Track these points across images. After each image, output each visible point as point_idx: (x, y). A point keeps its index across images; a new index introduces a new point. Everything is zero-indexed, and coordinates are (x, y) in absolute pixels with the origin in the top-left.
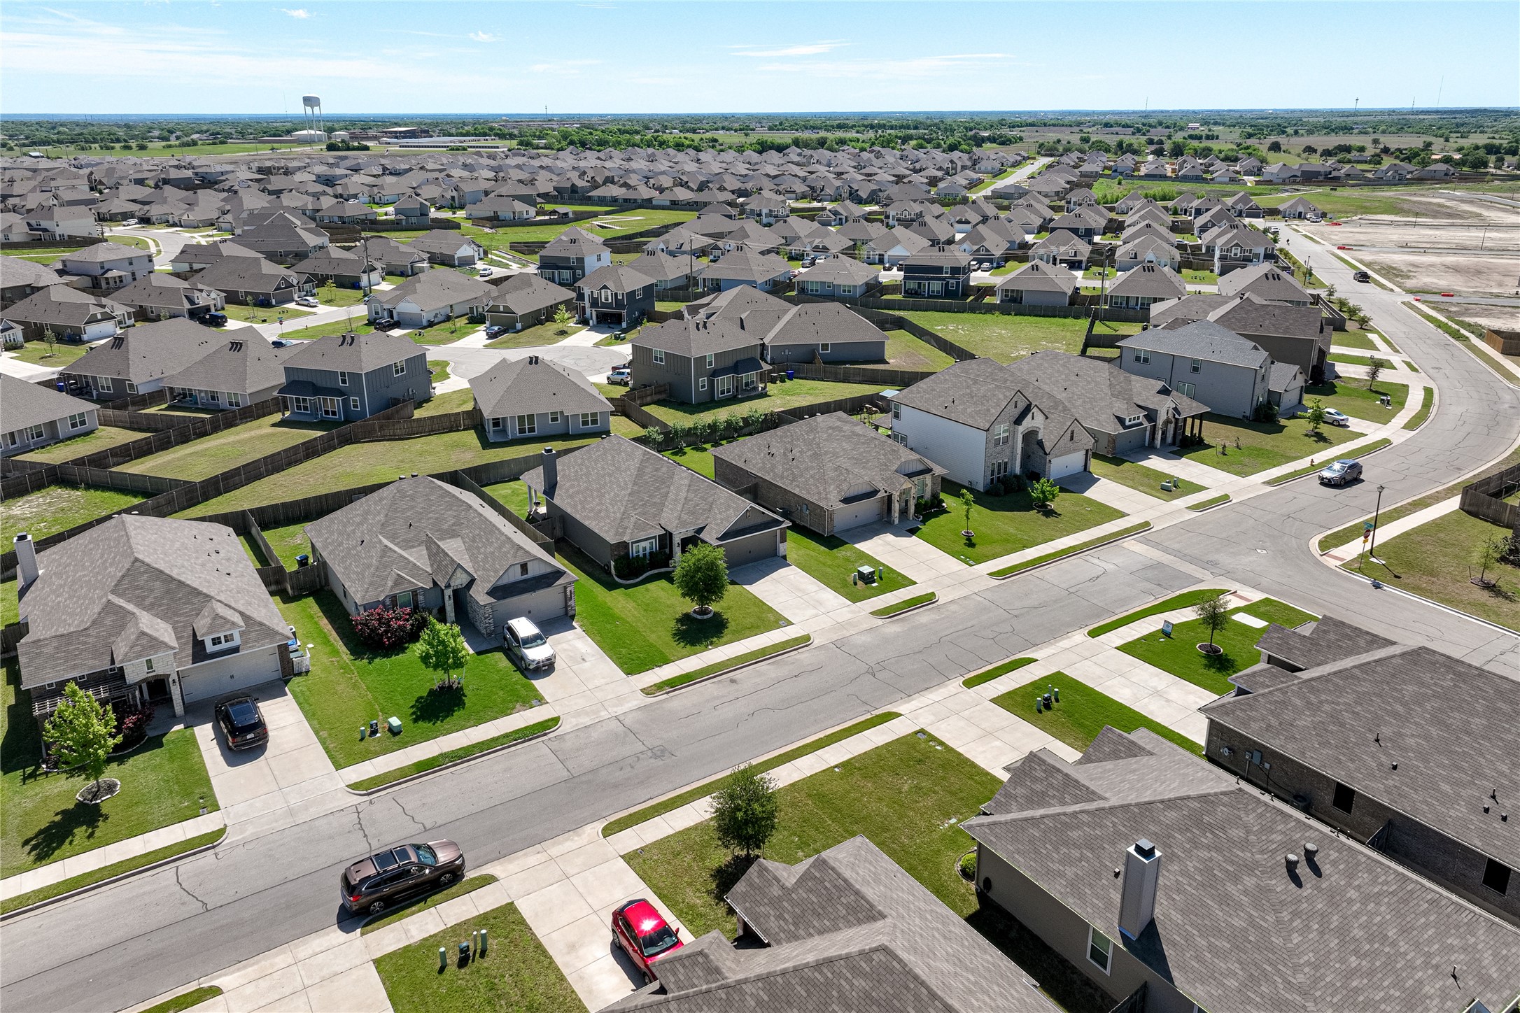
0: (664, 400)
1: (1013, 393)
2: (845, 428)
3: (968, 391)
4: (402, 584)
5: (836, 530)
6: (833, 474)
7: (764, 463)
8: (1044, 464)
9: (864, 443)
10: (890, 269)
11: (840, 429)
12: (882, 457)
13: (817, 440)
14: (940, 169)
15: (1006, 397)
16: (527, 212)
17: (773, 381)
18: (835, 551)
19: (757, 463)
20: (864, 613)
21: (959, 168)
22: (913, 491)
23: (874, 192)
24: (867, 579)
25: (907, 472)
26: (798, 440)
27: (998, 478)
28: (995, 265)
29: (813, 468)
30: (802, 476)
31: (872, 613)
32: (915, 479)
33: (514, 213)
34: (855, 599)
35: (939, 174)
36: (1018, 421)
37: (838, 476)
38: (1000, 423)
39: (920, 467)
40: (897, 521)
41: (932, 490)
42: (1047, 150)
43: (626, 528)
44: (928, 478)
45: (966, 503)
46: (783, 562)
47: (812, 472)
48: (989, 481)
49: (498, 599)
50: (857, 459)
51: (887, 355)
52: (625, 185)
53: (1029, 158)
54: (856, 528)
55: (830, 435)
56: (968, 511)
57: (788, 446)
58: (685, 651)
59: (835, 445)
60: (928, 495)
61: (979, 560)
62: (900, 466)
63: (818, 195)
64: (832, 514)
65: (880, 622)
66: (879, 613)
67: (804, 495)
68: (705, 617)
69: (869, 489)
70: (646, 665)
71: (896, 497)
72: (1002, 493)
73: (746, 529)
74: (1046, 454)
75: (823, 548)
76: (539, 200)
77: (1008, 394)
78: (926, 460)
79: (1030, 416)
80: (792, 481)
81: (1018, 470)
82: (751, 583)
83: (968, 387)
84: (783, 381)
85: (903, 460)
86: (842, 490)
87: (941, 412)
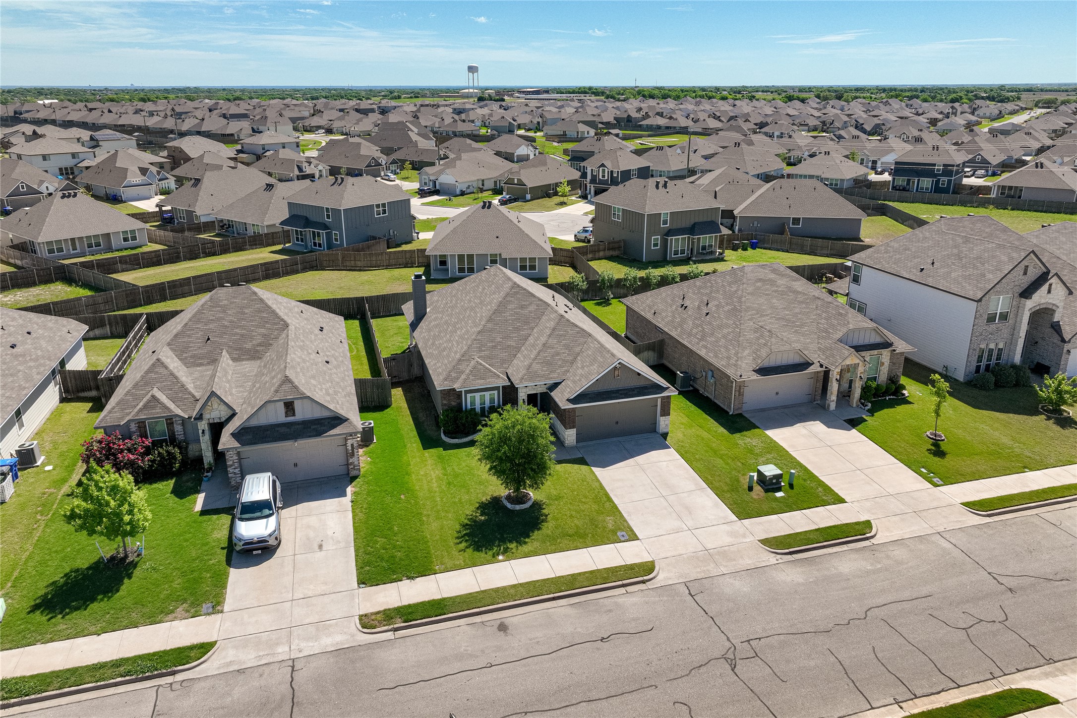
0: (617, 256)
1: (1023, 255)
2: (780, 282)
3: (955, 251)
4: (154, 408)
5: (745, 407)
6: (752, 336)
7: (674, 317)
8: (1059, 356)
9: (802, 302)
10: (881, 173)
11: (772, 282)
12: (823, 321)
13: (740, 293)
14: (941, 113)
15: (1011, 259)
16: (588, 132)
17: (735, 248)
18: (737, 435)
19: (667, 316)
20: (750, 539)
21: (959, 113)
22: (861, 369)
23: (877, 126)
24: (770, 485)
25: (855, 343)
26: (718, 291)
27: (988, 366)
28: (990, 173)
29: (727, 326)
30: (712, 334)
31: (765, 542)
32: (867, 354)
33: (578, 132)
34: (743, 512)
35: (940, 116)
36: (1027, 293)
37: (758, 339)
38: (999, 293)
39: (875, 339)
40: (833, 406)
41: (890, 371)
42: (1045, 103)
43: (462, 372)
44: (885, 355)
45: (938, 394)
46: (660, 440)
47: (725, 331)
48: (973, 368)
49: (243, 444)
50: (788, 320)
51: (862, 235)
52: (671, 118)
53: (1026, 109)
54: (776, 408)
55: (758, 288)
56: (939, 405)
57: (705, 299)
58: (460, 559)
59: (761, 300)
60: (883, 377)
61: (948, 480)
62: (847, 334)
63: (828, 128)
64: (741, 386)
65: (772, 559)
66: (776, 544)
67: (711, 358)
68: (518, 507)
69: (797, 360)
70: (394, 572)
71: (834, 375)
72: (992, 386)
73: (612, 392)
74: (1063, 341)
75: (721, 430)
76: (600, 126)
77: (1015, 255)
78: (885, 331)
79: (1045, 287)
80: (700, 340)
81: (1017, 359)
82: (604, 465)
83: (956, 246)
84: (745, 249)
85: (851, 326)
86: (759, 357)
87: (915, 275)
